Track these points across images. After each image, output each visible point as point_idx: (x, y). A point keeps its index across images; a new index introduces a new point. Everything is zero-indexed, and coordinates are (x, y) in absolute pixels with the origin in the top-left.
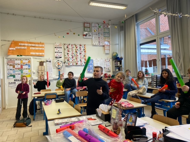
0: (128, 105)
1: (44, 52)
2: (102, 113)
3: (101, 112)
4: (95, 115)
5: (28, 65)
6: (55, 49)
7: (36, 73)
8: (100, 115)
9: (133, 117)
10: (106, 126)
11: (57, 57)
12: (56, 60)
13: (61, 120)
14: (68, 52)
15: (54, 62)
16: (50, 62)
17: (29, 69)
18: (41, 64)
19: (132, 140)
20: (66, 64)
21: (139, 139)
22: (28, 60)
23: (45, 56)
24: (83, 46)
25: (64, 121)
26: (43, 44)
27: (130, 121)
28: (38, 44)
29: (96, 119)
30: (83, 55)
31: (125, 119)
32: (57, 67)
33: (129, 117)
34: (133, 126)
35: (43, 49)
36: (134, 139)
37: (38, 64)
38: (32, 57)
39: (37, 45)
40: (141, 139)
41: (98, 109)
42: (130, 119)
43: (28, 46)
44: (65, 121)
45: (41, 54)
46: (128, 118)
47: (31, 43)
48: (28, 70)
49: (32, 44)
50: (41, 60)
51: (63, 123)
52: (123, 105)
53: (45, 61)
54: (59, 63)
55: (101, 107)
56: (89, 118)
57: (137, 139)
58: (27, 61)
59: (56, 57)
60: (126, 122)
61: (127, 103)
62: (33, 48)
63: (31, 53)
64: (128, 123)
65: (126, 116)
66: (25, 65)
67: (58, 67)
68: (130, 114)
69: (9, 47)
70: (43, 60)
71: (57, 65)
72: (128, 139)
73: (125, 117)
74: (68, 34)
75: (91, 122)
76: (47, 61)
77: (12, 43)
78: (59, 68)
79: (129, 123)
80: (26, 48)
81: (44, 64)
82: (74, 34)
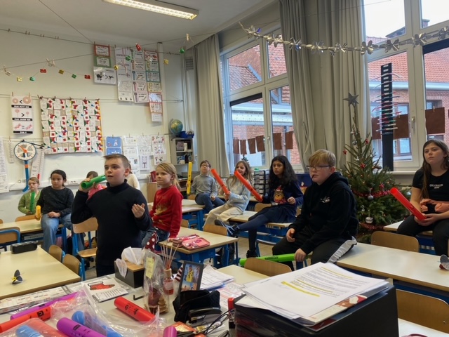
0: (196, 242)
2: (128, 270)
3: (127, 266)
4: (114, 275)
6: (13, 109)
8: (123, 274)
9: (195, 270)
10: (135, 299)
11: (19, 132)
12: (15, 141)
13: (18, 298)
14: (52, 117)
15: (10, 145)
19: (188, 322)
20: (46, 150)
21: (203, 318)
24: (93, 103)
25: (24, 302)
27: (189, 280)
29: (114, 285)
30: (94, 126)
31: (178, 278)
32: (21, 158)
33: (186, 270)
34: (195, 289)
36: (193, 319)
40: (207, 316)
41: (118, 260)
42: (188, 276)
44: (29, 299)
46: (185, 274)
51: (23, 305)
52: (186, 244)
54: (26, 149)
55: (127, 255)
56: (97, 285)
57: (199, 317)
59: (15, 132)
60: (181, 282)
61: (196, 239)
64: (183, 286)
65: (180, 270)
67: (23, 158)
68: (189, 263)
71: (19, 154)
72: (179, 322)
73: (178, 273)
74: (43, 71)
75: (99, 294)
78: (26, 162)
79: (186, 286)
82: (61, 72)
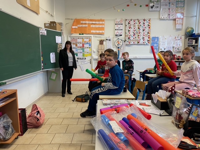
0: (197, 94)
1: (104, 30)
2: (158, 100)
3: (157, 98)
4: (150, 101)
5: (89, 44)
6: (116, 25)
7: (96, 52)
8: (155, 102)
10: (160, 116)
11: (117, 35)
12: (116, 39)
14: (130, 28)
15: (114, 40)
16: (110, 40)
17: (90, 48)
18: (101, 42)
20: (126, 43)
22: (89, 38)
23: (105, 34)
24: (148, 21)
26: (103, 21)
27: (195, 115)
28: (99, 21)
29: (150, 106)
30: (147, 32)
31: (187, 111)
35: (103, 26)
37: (98, 42)
38: (92, 36)
39: (97, 22)
43: (89, 24)
44: (114, 102)
45: (101, 32)
46: (192, 111)
47: (91, 20)
48: (88, 49)
49: (93, 21)
50: (101, 39)
52: (191, 94)
53: (105, 39)
54: (119, 42)
56: (142, 103)
58: (88, 40)
60: (189, 115)
61: (197, 92)
62: (94, 26)
63: (92, 31)
65: (189, 107)
66: (86, 44)
67: (118, 46)
68: (196, 105)
69: (72, 26)
70: (102, 39)
71: (116, 44)
72: (187, 137)
73: (188, 109)
74: (128, 6)
76: (107, 40)
77: (74, 22)
80: (87, 26)
81: (104, 43)
82: (135, 5)
